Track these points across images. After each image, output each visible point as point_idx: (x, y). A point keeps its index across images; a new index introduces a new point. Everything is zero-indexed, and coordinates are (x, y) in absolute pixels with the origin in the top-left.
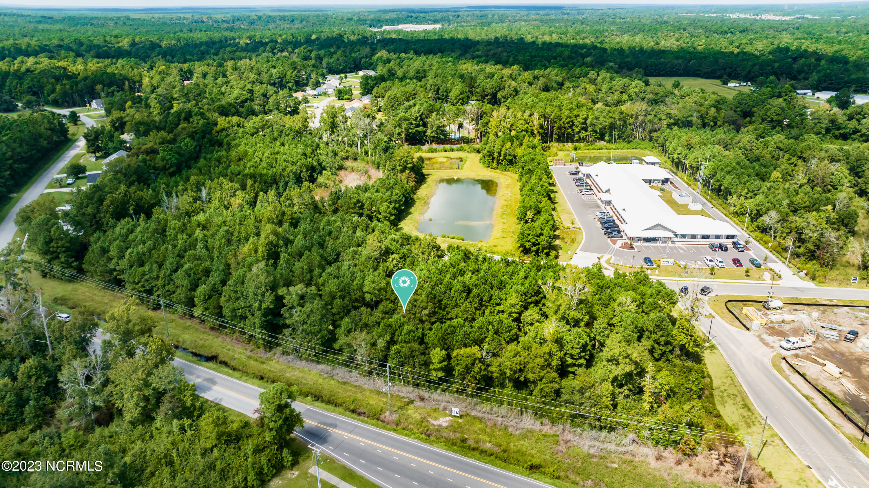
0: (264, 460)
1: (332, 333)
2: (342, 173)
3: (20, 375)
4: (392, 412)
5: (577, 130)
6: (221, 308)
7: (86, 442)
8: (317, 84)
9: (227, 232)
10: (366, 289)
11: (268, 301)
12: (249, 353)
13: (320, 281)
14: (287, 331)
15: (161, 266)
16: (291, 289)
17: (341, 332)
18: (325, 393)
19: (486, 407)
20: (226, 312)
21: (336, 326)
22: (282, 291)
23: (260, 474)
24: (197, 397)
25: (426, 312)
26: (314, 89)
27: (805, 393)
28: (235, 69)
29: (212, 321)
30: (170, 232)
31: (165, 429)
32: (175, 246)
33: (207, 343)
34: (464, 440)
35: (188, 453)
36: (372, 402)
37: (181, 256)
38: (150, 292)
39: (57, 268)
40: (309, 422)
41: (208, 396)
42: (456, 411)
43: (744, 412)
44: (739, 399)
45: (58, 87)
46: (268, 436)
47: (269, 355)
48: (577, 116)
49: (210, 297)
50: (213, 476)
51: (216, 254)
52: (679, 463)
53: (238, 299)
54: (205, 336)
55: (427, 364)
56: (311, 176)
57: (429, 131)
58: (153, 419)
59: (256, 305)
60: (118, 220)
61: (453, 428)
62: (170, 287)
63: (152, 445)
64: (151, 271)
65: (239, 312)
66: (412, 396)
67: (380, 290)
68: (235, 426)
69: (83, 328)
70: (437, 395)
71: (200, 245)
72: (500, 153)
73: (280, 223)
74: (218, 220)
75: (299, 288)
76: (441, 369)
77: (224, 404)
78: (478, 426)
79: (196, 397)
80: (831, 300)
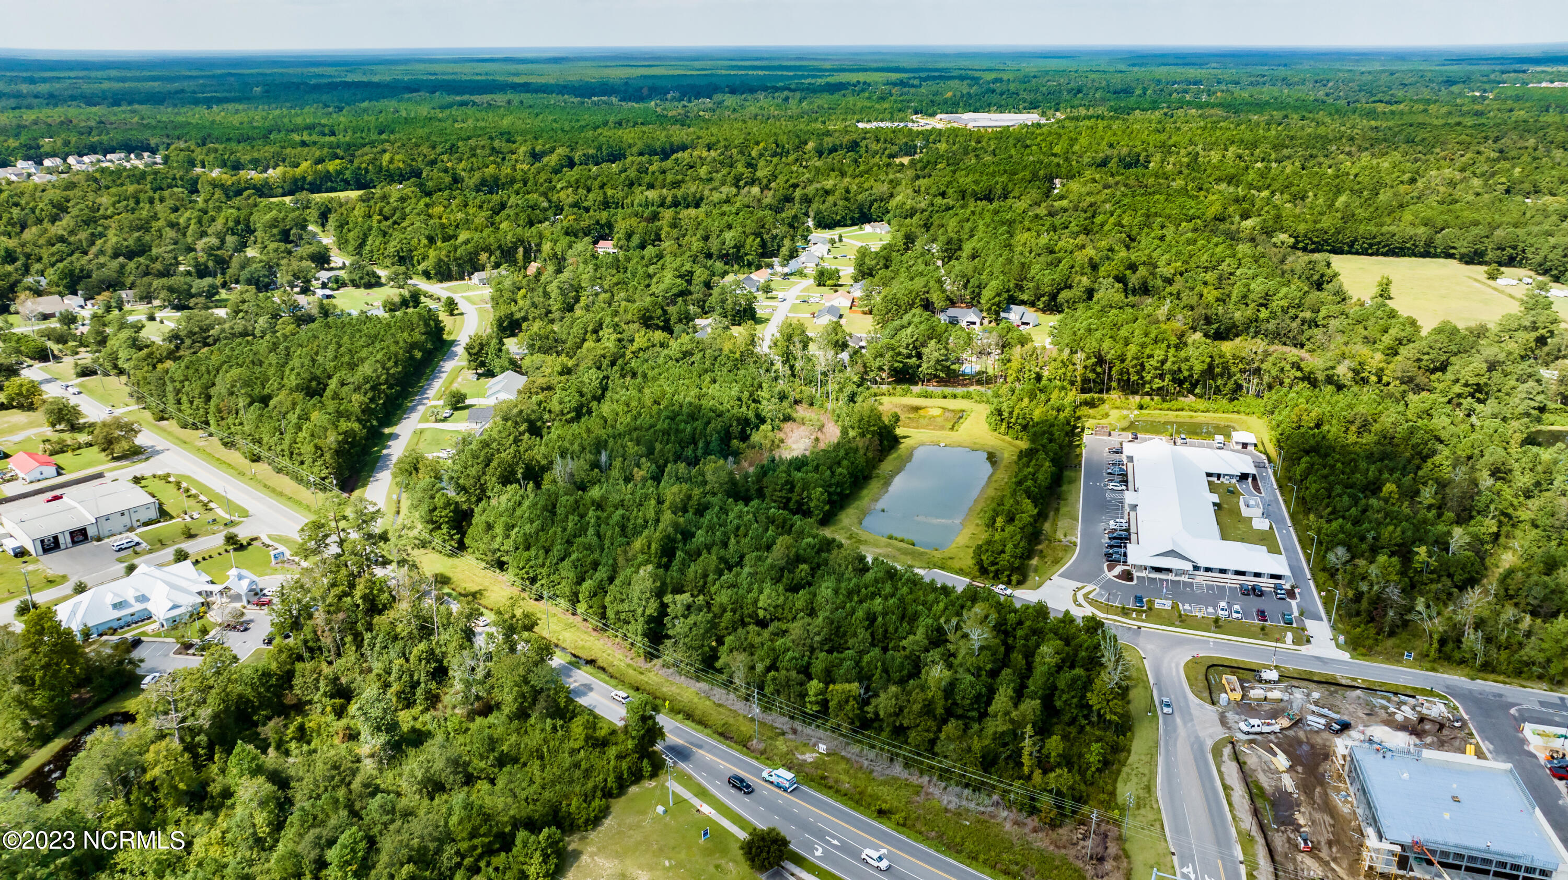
0: (624, 765)
1: (714, 650)
2: (787, 426)
3: (412, 658)
4: (760, 741)
5: (1148, 378)
6: (605, 607)
7: (468, 729)
8: (793, 254)
9: (623, 517)
10: (760, 604)
11: (652, 608)
12: (629, 661)
13: (713, 589)
14: (669, 643)
15: (547, 551)
16: (678, 597)
17: (724, 649)
18: (698, 713)
19: (856, 749)
20: (610, 613)
21: (720, 642)
22: (668, 599)
23: (619, 778)
24: (572, 701)
25: (817, 638)
26: (784, 266)
27: (1229, 782)
28: (674, 225)
29: (594, 621)
30: (560, 511)
31: (538, 726)
32: (565, 530)
33: (588, 645)
34: (823, 778)
35: (557, 751)
36: (743, 728)
37: (569, 542)
38: (533, 580)
39: (437, 541)
40: (672, 738)
41: (582, 701)
42: (822, 748)
43: (1142, 793)
44: (1145, 779)
45: (432, 253)
46: (630, 744)
47: (649, 665)
48: (1150, 356)
49: (595, 595)
50: (577, 773)
51: (607, 543)
52: (1035, 830)
53: (622, 601)
54: (586, 637)
55: (803, 695)
56: (743, 431)
57: (924, 366)
58: (529, 716)
59: (640, 611)
60: (504, 485)
61: (816, 765)
62: (555, 577)
63: (526, 739)
64: (536, 557)
65: (623, 616)
66: (786, 728)
67: (776, 607)
68: (603, 733)
69: (469, 617)
70: (809, 730)
71: (591, 531)
72: (1011, 413)
73: (685, 510)
74: (615, 498)
75: (685, 598)
76: (817, 703)
77: (597, 711)
78: (843, 766)
79: (570, 701)
80: (1354, 680)
